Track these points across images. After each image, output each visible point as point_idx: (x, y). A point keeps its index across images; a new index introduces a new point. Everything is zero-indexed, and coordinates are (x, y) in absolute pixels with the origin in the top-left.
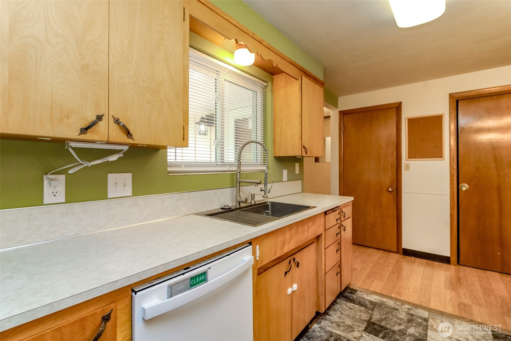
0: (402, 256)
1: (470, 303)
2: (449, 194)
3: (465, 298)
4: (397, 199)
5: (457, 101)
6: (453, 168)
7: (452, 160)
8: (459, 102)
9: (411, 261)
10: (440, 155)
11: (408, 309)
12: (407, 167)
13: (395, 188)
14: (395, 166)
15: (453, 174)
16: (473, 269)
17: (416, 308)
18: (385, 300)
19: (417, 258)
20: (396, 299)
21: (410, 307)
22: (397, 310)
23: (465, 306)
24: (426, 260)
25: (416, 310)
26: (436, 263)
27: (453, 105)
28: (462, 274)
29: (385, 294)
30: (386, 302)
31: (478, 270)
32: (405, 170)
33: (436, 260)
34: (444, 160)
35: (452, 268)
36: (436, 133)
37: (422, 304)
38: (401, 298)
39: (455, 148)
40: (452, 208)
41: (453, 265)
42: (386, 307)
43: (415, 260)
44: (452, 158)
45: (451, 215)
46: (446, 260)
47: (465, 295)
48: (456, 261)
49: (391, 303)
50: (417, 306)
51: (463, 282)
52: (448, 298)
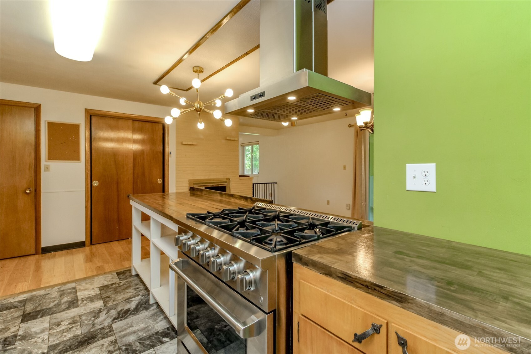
0: (41, 255)
1: (103, 264)
2: (85, 190)
3: (99, 263)
4: (36, 200)
5: (91, 116)
6: (87, 169)
7: (87, 162)
8: (92, 117)
9: (52, 256)
10: (77, 158)
11: (58, 289)
12: (47, 168)
13: (33, 190)
14: (33, 166)
15: (88, 173)
16: (102, 244)
17: (65, 285)
18: (34, 293)
19: (56, 252)
20: (45, 288)
21: (60, 287)
22: (49, 294)
23: (99, 267)
24: (65, 251)
25: (65, 286)
26: (74, 250)
27: (88, 118)
28: (94, 250)
29: (33, 289)
30: (36, 294)
31: (104, 244)
32: (45, 171)
33: (74, 247)
34: (81, 162)
35: (87, 249)
36: (74, 139)
37: (69, 280)
38: (50, 285)
39: (89, 153)
40: (87, 201)
41: (87, 246)
42: (37, 297)
43: (55, 254)
44: (87, 161)
45: (86, 207)
46: (81, 245)
47: (98, 261)
48: (90, 243)
49: (42, 292)
50: (65, 284)
51: (96, 254)
52: (88, 268)
